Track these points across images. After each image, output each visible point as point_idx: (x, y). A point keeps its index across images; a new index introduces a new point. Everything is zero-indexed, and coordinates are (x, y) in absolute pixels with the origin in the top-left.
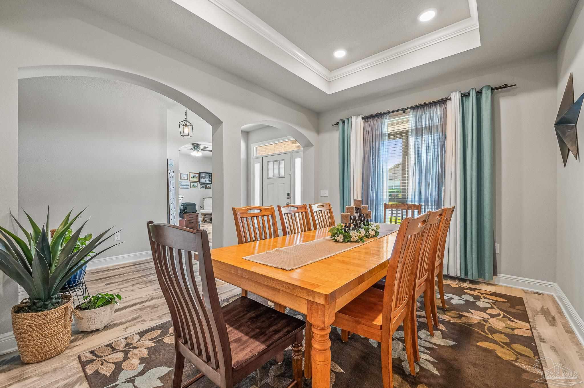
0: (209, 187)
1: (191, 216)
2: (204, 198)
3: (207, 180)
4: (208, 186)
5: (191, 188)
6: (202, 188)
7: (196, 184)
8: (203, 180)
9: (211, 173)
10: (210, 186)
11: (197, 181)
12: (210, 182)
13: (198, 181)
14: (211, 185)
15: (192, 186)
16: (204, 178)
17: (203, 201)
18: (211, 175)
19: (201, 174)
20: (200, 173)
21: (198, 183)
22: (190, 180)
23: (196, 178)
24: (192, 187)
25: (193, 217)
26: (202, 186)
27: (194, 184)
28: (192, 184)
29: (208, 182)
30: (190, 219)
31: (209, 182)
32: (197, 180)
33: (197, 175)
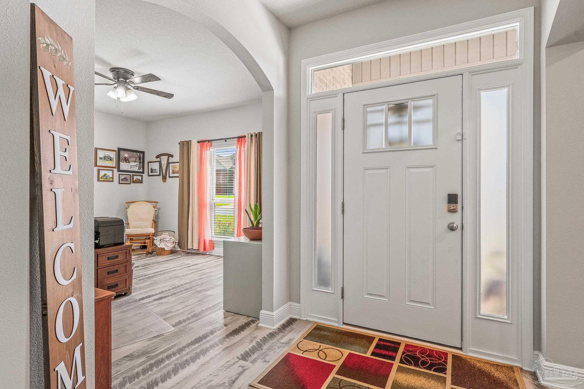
0: (138, 181)
1: (111, 255)
2: (127, 203)
3: (133, 166)
4: (135, 178)
5: (98, 180)
6: (123, 181)
7: (110, 174)
8: (124, 166)
9: (143, 153)
10: (140, 178)
11: (111, 166)
12: (141, 170)
13: (115, 166)
14: (142, 176)
15: (100, 177)
16: (126, 160)
17: (127, 208)
18: (141, 155)
19: (122, 153)
20: (120, 150)
21: (115, 170)
22: (98, 165)
23: (111, 160)
24: (101, 179)
25: (117, 257)
26: (123, 177)
27: (106, 172)
28: (102, 173)
29: (136, 169)
30: (108, 262)
31: (139, 169)
32: (113, 164)
33: (113, 155)
